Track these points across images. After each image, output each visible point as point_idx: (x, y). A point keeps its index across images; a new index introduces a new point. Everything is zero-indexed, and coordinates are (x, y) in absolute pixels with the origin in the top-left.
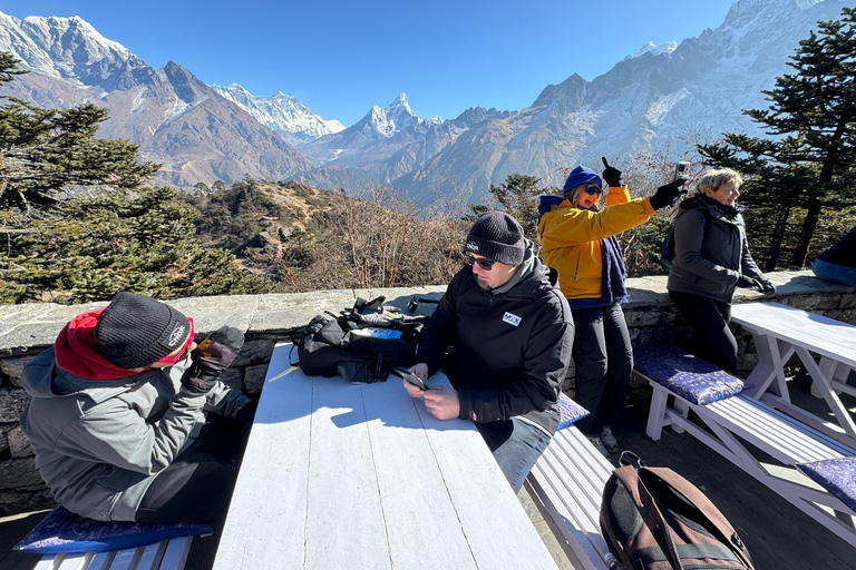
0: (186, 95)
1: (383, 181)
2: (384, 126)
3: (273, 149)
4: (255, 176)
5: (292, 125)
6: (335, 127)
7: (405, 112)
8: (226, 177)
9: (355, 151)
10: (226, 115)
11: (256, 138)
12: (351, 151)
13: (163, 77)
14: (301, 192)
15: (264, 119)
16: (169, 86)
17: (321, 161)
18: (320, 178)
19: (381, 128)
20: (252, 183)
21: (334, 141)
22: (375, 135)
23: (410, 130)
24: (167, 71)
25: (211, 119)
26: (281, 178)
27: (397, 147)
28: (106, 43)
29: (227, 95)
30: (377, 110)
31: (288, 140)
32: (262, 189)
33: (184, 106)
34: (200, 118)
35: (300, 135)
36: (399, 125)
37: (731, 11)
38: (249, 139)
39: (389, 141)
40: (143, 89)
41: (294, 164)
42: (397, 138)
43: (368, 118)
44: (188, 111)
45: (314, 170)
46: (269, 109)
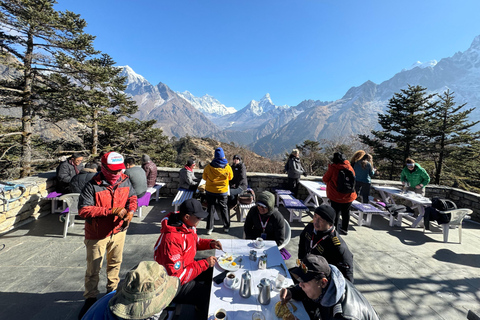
0: (165, 96)
1: (255, 138)
2: (257, 110)
3: (201, 121)
4: (190, 134)
5: (210, 110)
6: (232, 110)
7: (269, 103)
8: (177, 134)
9: (241, 123)
10: (181, 105)
11: (193, 116)
12: (239, 123)
13: (156, 89)
14: (212, 143)
15: (198, 107)
16: (158, 93)
17: (223, 128)
18: (222, 136)
19: (255, 111)
20: (189, 138)
21: (231, 118)
22: (252, 114)
23: (271, 112)
24: (158, 86)
25: (174, 107)
26: (202, 135)
27: (263, 121)
28: (136, 75)
29: (182, 96)
30: (254, 102)
31: (208, 117)
32: (193, 141)
33: (163, 101)
34: (169, 107)
35: (214, 114)
36: (265, 109)
37: (474, 41)
38: (190, 117)
39: (259, 117)
40: (148, 94)
41: (209, 129)
42: (264, 116)
43: (249, 106)
44: (165, 104)
45: (220, 132)
46: (201, 102)
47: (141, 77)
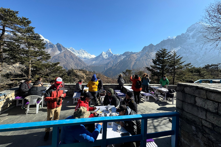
0: (60, 50)
1: (104, 69)
2: (105, 56)
3: (78, 62)
4: (73, 68)
5: (83, 56)
6: (94, 56)
7: (110, 53)
8: (66, 68)
9: (98, 62)
10: (68, 54)
11: (75, 59)
12: (97, 62)
13: (56, 46)
14: (84, 72)
15: (77, 55)
16: (57, 48)
17: (90, 64)
18: (89, 68)
19: (104, 57)
20: (73, 70)
21: (93, 60)
22: (103, 58)
23: (111, 57)
24: (57, 45)
25: (65, 55)
26: (79, 68)
27: (108, 61)
28: (45, 39)
29: (69, 50)
30: (104, 52)
31: (82, 60)
32: (75, 71)
33: (59, 52)
34: (63, 55)
35: (85, 58)
36: (109, 56)
37: (188, 29)
38: (73, 59)
39: (106, 59)
40: (51, 49)
41: (83, 65)
42: (108, 59)
43: (101, 54)
44: (60, 53)
45: (88, 67)
46: (78, 53)
47: (48, 41)
